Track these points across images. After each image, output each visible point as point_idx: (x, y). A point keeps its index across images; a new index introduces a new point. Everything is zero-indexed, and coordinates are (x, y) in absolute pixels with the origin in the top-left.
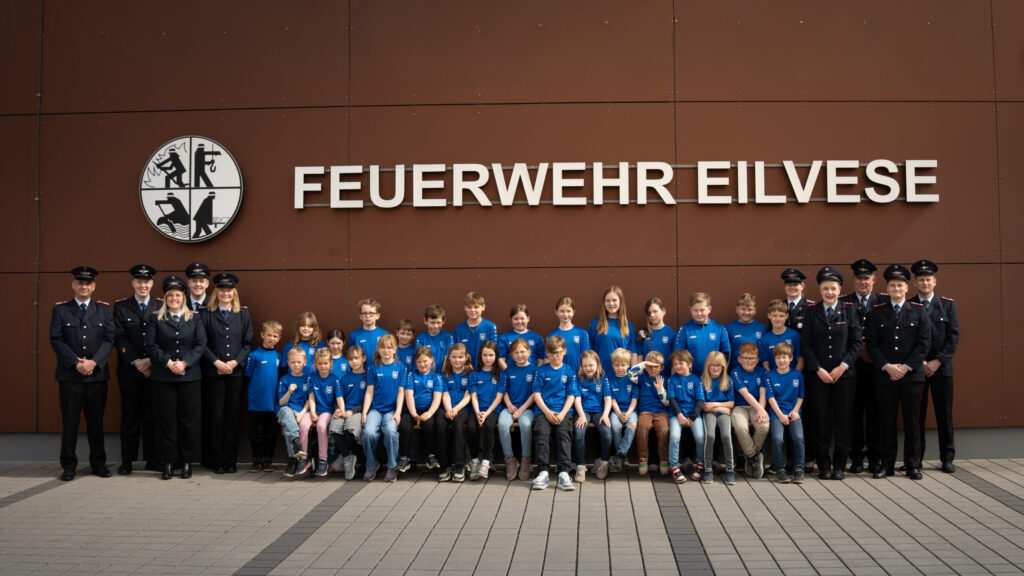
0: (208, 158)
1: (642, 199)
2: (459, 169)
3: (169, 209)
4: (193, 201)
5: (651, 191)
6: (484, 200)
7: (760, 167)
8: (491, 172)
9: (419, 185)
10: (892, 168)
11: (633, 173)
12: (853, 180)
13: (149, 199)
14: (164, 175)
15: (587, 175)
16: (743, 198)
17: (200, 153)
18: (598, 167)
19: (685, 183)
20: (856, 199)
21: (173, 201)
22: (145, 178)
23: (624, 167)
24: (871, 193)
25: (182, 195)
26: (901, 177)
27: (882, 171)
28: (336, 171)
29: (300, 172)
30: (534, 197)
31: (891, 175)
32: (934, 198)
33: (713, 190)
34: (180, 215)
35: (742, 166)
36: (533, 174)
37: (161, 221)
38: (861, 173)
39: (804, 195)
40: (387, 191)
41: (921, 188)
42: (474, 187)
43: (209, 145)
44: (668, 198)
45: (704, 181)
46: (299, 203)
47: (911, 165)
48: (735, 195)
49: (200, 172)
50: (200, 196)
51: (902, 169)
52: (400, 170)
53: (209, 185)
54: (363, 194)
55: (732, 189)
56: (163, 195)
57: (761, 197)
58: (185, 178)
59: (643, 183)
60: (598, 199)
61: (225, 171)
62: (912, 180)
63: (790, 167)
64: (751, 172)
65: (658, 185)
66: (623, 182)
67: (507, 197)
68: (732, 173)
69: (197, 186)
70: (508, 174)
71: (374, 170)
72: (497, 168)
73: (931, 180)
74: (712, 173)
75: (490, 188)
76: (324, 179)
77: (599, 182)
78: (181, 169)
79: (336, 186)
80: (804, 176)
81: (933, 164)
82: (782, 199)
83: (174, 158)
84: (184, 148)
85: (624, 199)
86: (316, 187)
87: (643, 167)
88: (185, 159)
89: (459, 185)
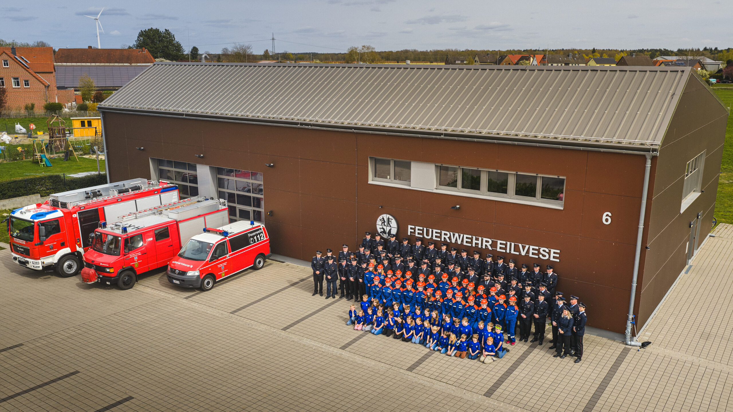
0: (390, 220)
1: (484, 247)
2: (443, 232)
3: (382, 230)
4: (387, 229)
5: (486, 245)
6: (448, 241)
7: (513, 244)
8: (450, 234)
9: (434, 234)
10: (547, 250)
11: (482, 240)
12: (536, 252)
13: (378, 227)
14: (381, 222)
15: (472, 239)
16: (508, 251)
17: (389, 219)
18: (474, 237)
19: (494, 244)
20: (537, 257)
21: (383, 228)
22: (377, 222)
23: (480, 239)
24: (541, 256)
25: (385, 227)
26: (549, 253)
27: (544, 251)
28: (417, 228)
29: (410, 226)
30: (459, 242)
31: (547, 252)
32: (558, 260)
33: (501, 248)
34: (384, 232)
35: (508, 243)
36: (459, 236)
37: (381, 232)
38: (538, 250)
39: (523, 253)
40: (428, 235)
41: (554, 257)
42: (446, 237)
43: (391, 217)
44: (490, 248)
45: (499, 246)
46: (409, 234)
47: (552, 251)
48: (506, 250)
49: (388, 223)
50: (388, 228)
51: (550, 251)
52: (430, 230)
53: (390, 226)
54: (422, 234)
55: (505, 249)
56: (381, 227)
57: (512, 252)
58: (385, 224)
59: (484, 243)
60: (474, 245)
61: (394, 224)
62: (552, 255)
63: (520, 245)
64: (511, 245)
65: (488, 244)
66: (479, 242)
67: (453, 241)
68: (506, 245)
69: (388, 226)
70: (454, 235)
71: (425, 229)
72: (452, 233)
73: (558, 256)
74: (501, 244)
75: (450, 238)
76: (414, 229)
77: (474, 241)
78: (384, 222)
79: (417, 231)
80: (524, 248)
81: (559, 251)
82: (518, 253)
83: (383, 218)
84: (385, 216)
85: (480, 246)
86: (413, 231)
87: (485, 239)
88: (385, 219)
89: (443, 236)
